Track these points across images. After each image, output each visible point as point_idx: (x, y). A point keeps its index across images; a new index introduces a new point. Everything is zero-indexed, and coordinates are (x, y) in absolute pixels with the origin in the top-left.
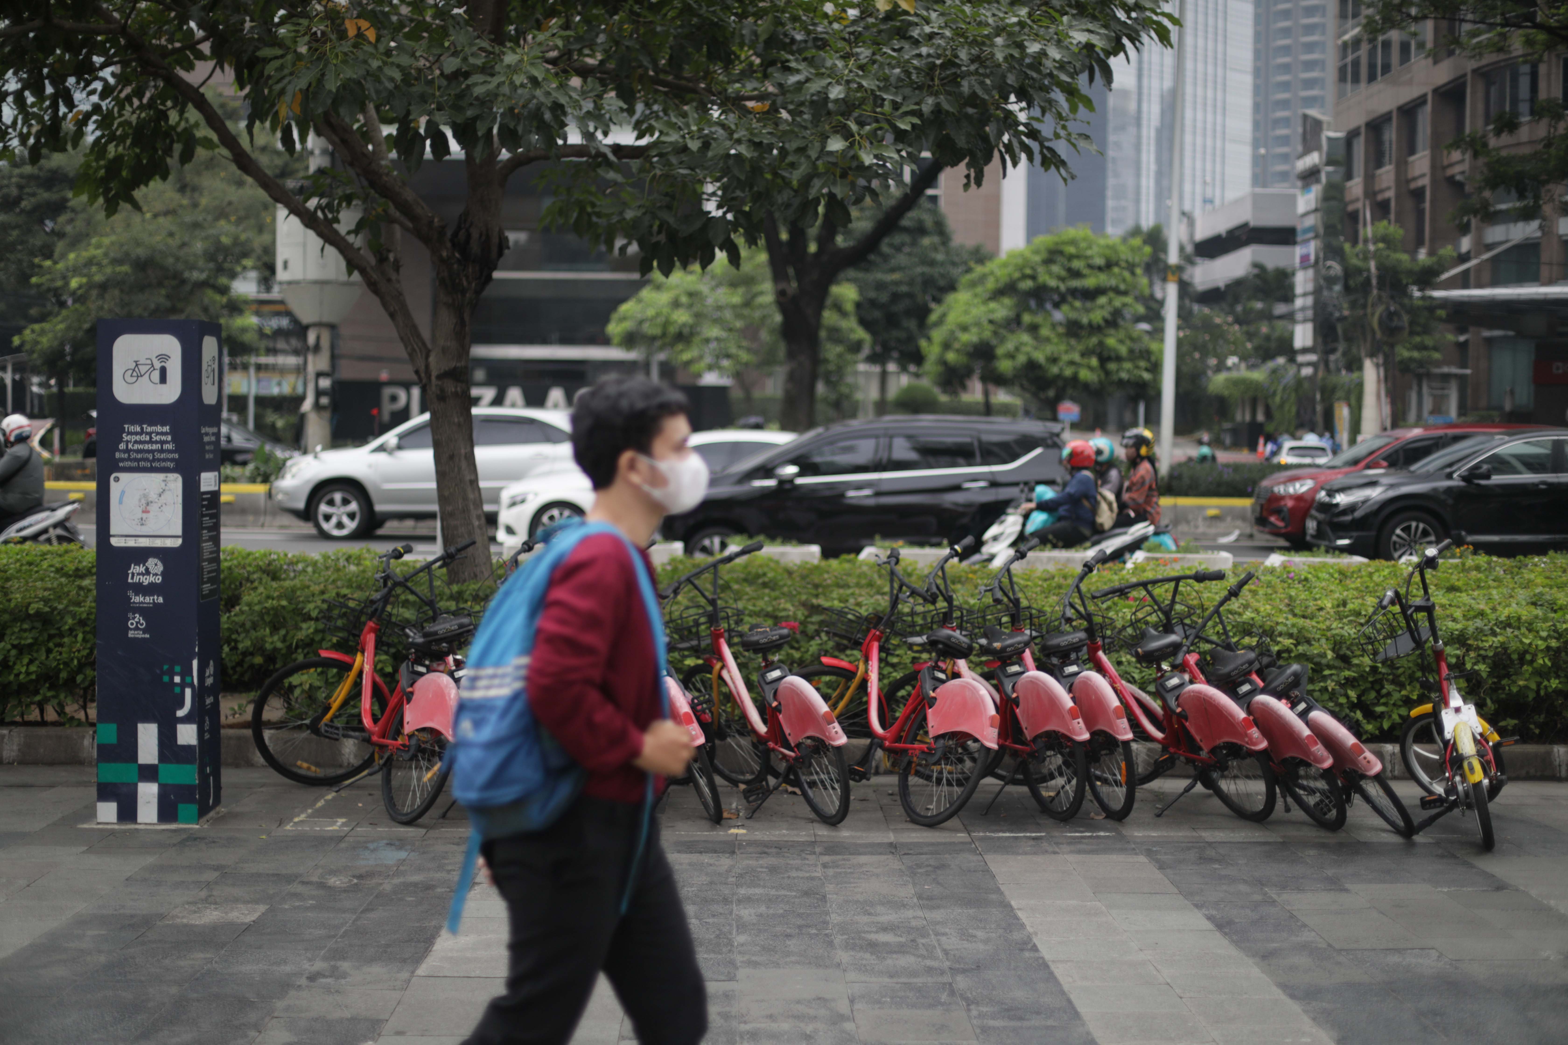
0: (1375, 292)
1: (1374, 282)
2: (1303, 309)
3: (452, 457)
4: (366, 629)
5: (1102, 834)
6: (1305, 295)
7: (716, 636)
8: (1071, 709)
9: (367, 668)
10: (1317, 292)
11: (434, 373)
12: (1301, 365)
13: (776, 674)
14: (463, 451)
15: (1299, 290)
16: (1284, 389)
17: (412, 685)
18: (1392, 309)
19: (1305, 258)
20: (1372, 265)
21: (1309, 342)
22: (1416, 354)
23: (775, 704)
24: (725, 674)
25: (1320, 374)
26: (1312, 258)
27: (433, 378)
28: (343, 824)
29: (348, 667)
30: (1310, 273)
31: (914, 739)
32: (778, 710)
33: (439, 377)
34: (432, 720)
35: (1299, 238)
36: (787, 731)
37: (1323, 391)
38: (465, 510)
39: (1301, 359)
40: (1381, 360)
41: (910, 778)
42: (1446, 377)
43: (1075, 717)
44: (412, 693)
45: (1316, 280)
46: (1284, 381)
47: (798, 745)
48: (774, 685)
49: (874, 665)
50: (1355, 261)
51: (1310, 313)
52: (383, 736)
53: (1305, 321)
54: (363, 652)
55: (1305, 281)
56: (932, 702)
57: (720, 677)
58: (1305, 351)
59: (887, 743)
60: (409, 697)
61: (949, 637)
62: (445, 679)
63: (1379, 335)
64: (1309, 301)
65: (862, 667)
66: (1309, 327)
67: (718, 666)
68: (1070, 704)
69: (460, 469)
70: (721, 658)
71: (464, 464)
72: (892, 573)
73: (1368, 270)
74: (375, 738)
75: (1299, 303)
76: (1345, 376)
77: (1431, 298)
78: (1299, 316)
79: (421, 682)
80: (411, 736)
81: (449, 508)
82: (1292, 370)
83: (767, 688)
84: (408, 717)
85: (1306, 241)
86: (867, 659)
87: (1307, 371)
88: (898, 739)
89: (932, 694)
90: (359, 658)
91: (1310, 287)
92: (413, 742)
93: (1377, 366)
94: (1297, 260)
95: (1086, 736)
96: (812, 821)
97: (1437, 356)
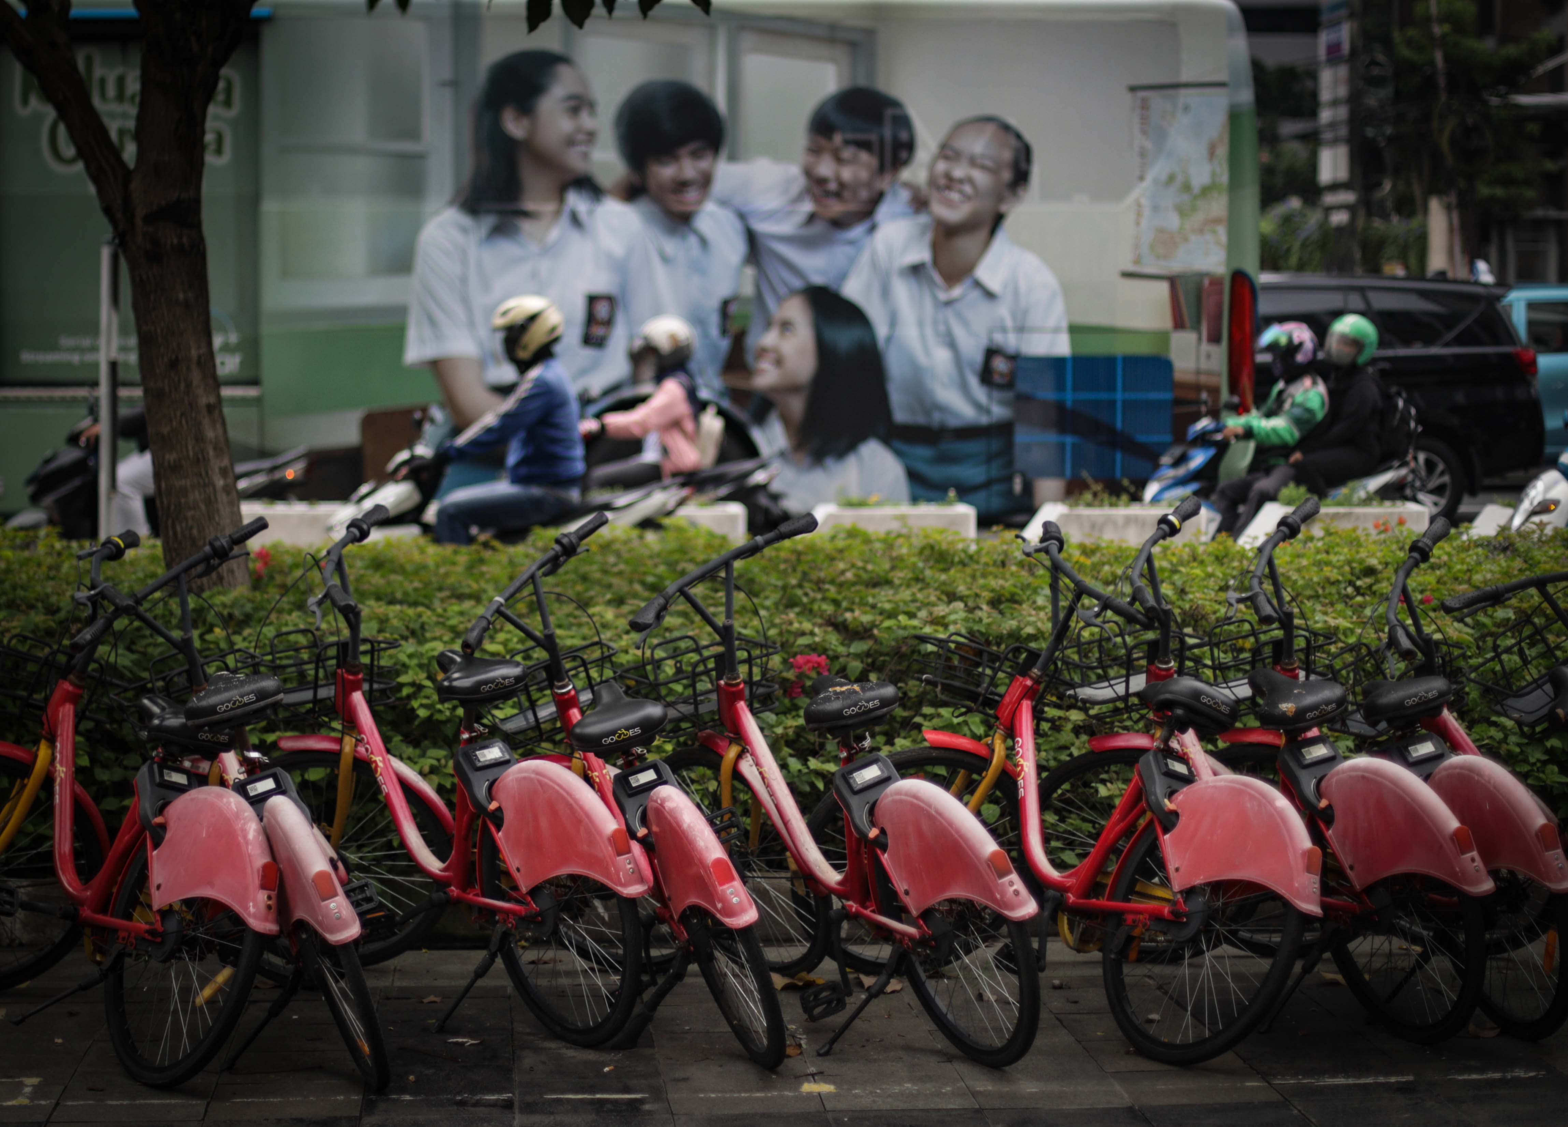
0: (1443, 97)
1: (1442, 82)
2: (1332, 125)
3: (174, 364)
4: (57, 696)
5: (1521, 1073)
6: (1335, 103)
7: (729, 697)
8: (1458, 831)
9: (61, 771)
10: (1354, 99)
11: (140, 213)
12: (1329, 210)
13: (871, 773)
14: (194, 353)
15: (1325, 95)
16: (1304, 246)
17: (161, 811)
18: (1470, 121)
19: (1333, 49)
20: (1439, 57)
21: (1343, 174)
22: (1499, 192)
23: (873, 833)
24: (747, 768)
25: (1361, 222)
26: (1346, 48)
27: (139, 221)
28: (38, 1092)
29: (24, 769)
30: (1343, 71)
31: (1131, 891)
32: (881, 844)
33: (149, 219)
34: (211, 884)
35: (1325, 18)
36: (900, 884)
37: (1365, 246)
38: (201, 460)
39: (1330, 199)
40: (1453, 199)
41: (1126, 969)
42: (1539, 225)
43: (1464, 849)
44: (163, 827)
45: (1352, 80)
46: (1304, 234)
47: (927, 914)
48: (870, 796)
49: (1026, 743)
50: (1406, 52)
51: (1343, 132)
52: (103, 907)
53: (1334, 142)
54: (52, 741)
55: (1336, 82)
56: (1169, 821)
57: (737, 776)
58: (1335, 187)
59: (1072, 898)
60: (158, 834)
61: (1197, 694)
62: (233, 801)
63: (1450, 161)
64: (1343, 112)
65: (999, 749)
66: (1342, 152)
67: (732, 752)
68: (1453, 823)
69: (189, 385)
70: (740, 737)
71: (196, 376)
72: (1056, 569)
73: (1432, 63)
74: (86, 912)
75: (1325, 115)
76: (1397, 225)
77: (1518, 106)
78: (1327, 135)
79: (180, 805)
80: (166, 913)
81: (171, 457)
82: (1314, 218)
83: (855, 802)
84: (158, 874)
85: (1335, 24)
86: (1011, 733)
87: (1339, 218)
88: (1093, 888)
89: (1168, 805)
90: (43, 752)
91: (1342, 91)
92: (172, 925)
93: (1448, 208)
94: (1322, 53)
95: (1487, 885)
96: (950, 1058)
97: (1530, 194)
